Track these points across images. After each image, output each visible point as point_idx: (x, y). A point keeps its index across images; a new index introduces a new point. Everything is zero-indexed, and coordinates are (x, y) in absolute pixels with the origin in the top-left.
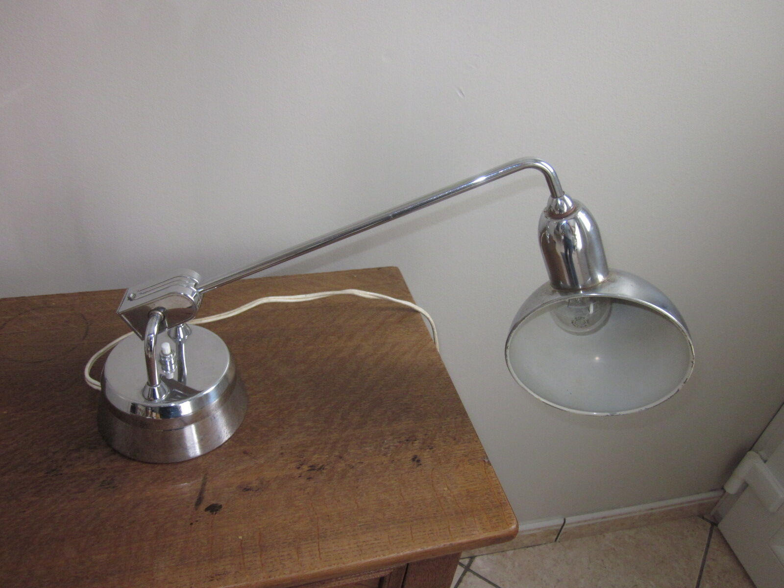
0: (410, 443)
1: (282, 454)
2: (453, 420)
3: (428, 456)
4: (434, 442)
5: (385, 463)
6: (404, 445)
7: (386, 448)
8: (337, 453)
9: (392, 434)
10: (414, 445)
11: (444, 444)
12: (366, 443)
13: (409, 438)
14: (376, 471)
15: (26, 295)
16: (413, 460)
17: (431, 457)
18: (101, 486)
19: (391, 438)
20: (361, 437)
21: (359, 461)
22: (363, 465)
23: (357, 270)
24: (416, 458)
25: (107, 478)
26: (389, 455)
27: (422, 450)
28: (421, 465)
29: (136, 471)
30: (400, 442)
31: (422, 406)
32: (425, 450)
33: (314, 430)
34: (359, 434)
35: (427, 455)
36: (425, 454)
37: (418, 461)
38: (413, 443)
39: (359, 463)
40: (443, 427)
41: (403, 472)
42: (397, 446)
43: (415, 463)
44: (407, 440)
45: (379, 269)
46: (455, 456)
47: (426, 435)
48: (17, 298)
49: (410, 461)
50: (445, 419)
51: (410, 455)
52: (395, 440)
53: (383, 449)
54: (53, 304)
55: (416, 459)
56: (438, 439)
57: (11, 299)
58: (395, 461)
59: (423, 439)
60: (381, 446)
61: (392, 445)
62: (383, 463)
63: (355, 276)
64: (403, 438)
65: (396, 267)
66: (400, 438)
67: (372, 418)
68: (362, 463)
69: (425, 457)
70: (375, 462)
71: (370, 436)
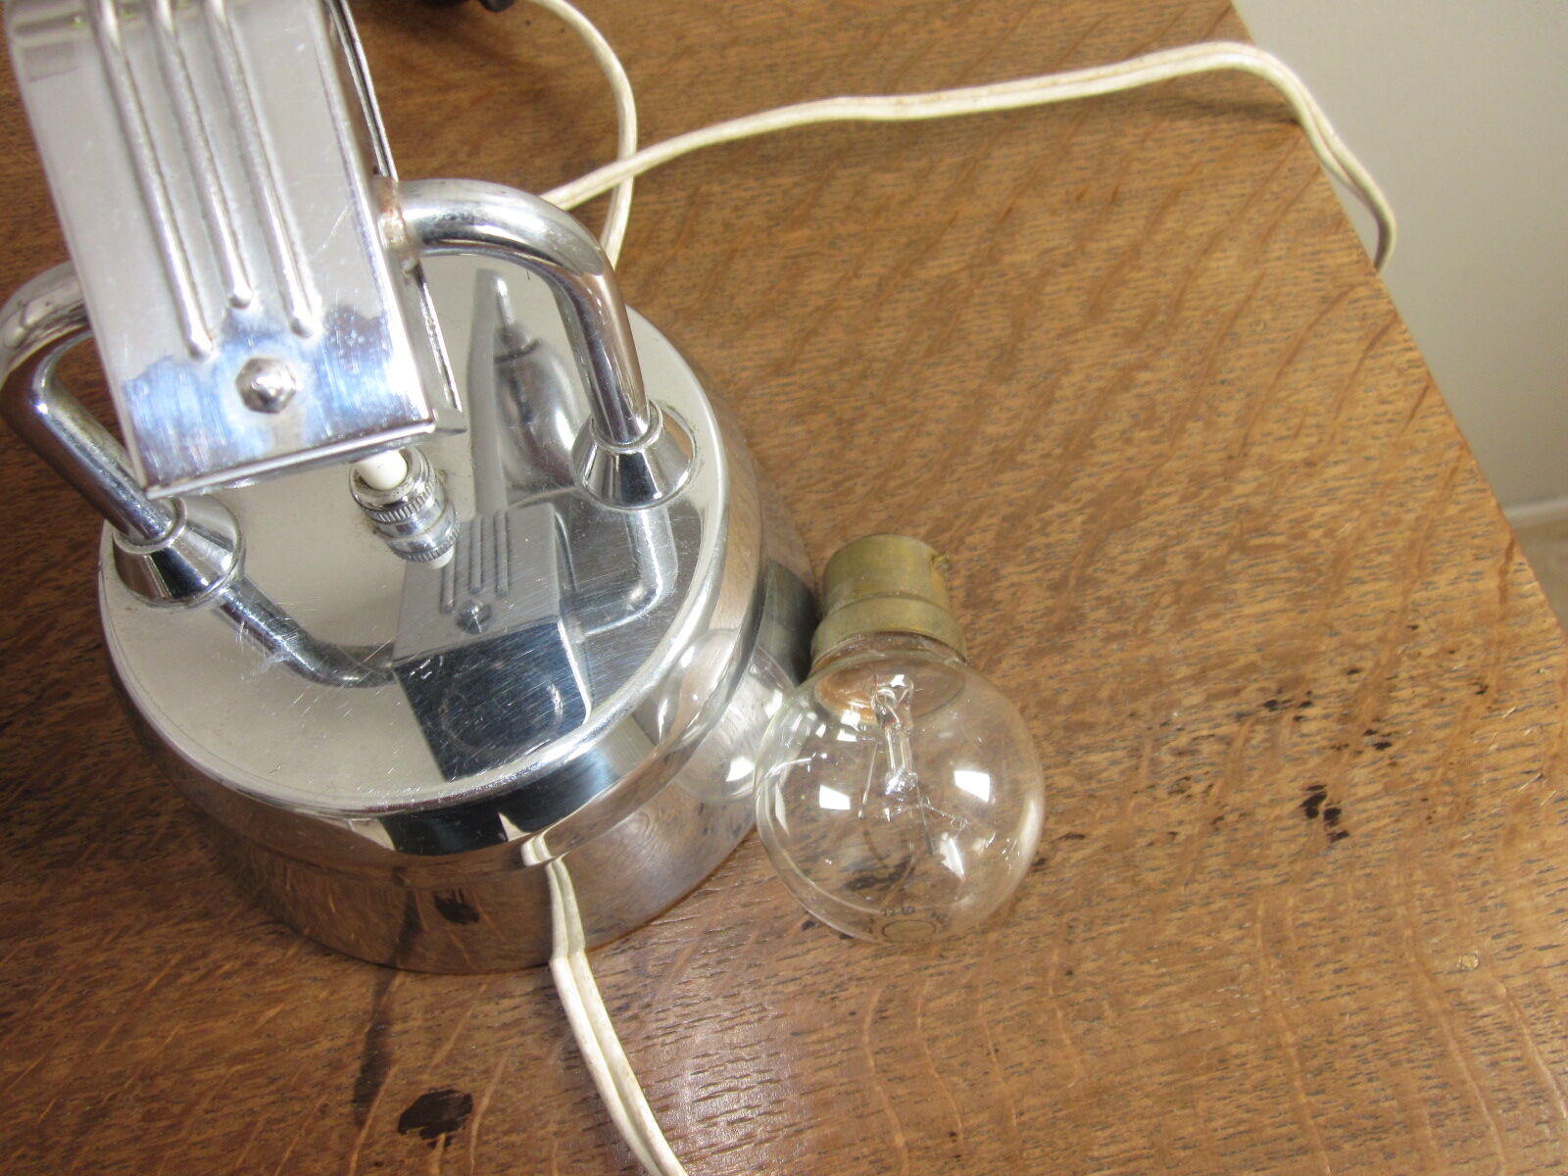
0: (1290, 715)
2: (1465, 585)
3: (1371, 789)
4: (1395, 709)
5: (1183, 832)
6: (1260, 734)
7: (1180, 753)
9: (1198, 678)
10: (1307, 728)
11: (1439, 720)
12: (1087, 727)
13: (1280, 691)
14: (1150, 877)
16: (1310, 808)
17: (1388, 790)
19: (1196, 698)
20: (1065, 700)
21: (1065, 829)
22: (1088, 851)
24: (1319, 798)
26: (1197, 789)
27: (1346, 754)
28: (1344, 834)
29: (85, 930)
30: (1240, 717)
31: (1317, 518)
32: (1360, 753)
34: (1054, 684)
35: (1372, 782)
36: (1360, 774)
37: (1332, 815)
38: (1297, 719)
39: (1068, 837)
40: (1423, 626)
41: (1268, 878)
42: (1227, 741)
43: (1318, 823)
44: (1271, 705)
46: (1494, 781)
47: (1353, 671)
49: (1293, 815)
50: (1427, 585)
51: (1292, 786)
52: (1220, 708)
53: (1167, 758)
55: (1322, 807)
56: (1405, 693)
58: (1231, 818)
60: (1158, 743)
61: (1205, 733)
62: (1174, 834)
64: (1252, 696)
66: (1237, 691)
67: (1104, 592)
68: (1082, 837)
69: (1361, 792)
70: (1140, 832)
71: (1104, 693)
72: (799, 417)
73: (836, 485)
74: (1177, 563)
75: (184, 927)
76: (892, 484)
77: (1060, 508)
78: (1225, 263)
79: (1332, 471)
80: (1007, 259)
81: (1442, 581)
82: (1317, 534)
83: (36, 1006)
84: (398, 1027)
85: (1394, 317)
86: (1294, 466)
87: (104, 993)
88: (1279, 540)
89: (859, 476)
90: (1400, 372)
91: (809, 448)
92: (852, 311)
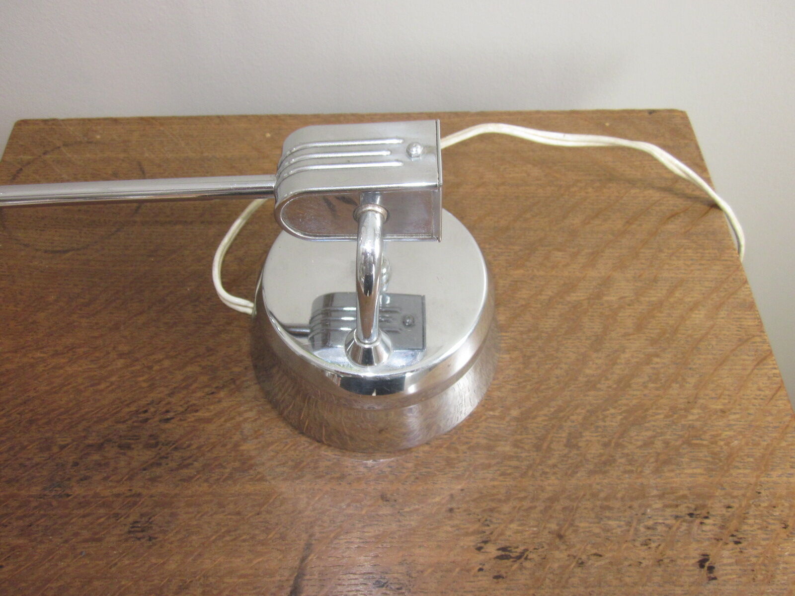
0: (698, 521)
1: (451, 510)
2: (784, 479)
3: (730, 561)
4: (745, 527)
5: (645, 563)
6: (684, 527)
7: (649, 528)
8: (553, 526)
9: (661, 497)
10: (705, 528)
11: (765, 536)
12: (609, 508)
13: (696, 509)
14: (627, 580)
15: (60, 116)
16: (701, 564)
17: (737, 563)
18: (130, 532)
19: (658, 505)
20: (602, 495)
21: (594, 551)
22: (603, 563)
23: (612, 112)
24: (707, 560)
25: (142, 515)
26: (653, 545)
27: (721, 543)
28: (715, 578)
29: (191, 510)
30: (677, 517)
32: (727, 544)
33: (514, 463)
34: (599, 487)
35: (730, 558)
36: (726, 553)
37: (711, 569)
38: (701, 523)
39: (596, 554)
40: (763, 493)
41: (679, 591)
42: (670, 527)
43: (704, 571)
44: (691, 515)
45: (651, 112)
46: (785, 568)
47: (729, 507)
48: (45, 121)
49: (693, 565)
50: (768, 475)
51: (695, 552)
52: (669, 512)
53: (642, 529)
54: (98, 137)
55: (707, 564)
56: (751, 521)
57: (35, 122)
58: (666, 561)
59: (723, 515)
60: (639, 521)
61: (661, 521)
62: (641, 563)
63: (607, 124)
64: (683, 510)
65: (682, 112)
66: (677, 506)
67: (626, 451)
68: (600, 556)
69: (725, 561)
70: (626, 559)
71: (619, 495)
72: (508, 351)
73: (519, 383)
74: (659, 444)
75: (229, 517)
76: (543, 387)
77: (612, 411)
78: (699, 316)
79: (732, 417)
80: (605, 298)
81: (774, 474)
82: (722, 443)
83: (167, 537)
84: (308, 577)
85: (770, 353)
86: (716, 412)
87: (194, 537)
88: (705, 442)
89: (529, 381)
90: (769, 378)
91: (510, 365)
92: (536, 309)
